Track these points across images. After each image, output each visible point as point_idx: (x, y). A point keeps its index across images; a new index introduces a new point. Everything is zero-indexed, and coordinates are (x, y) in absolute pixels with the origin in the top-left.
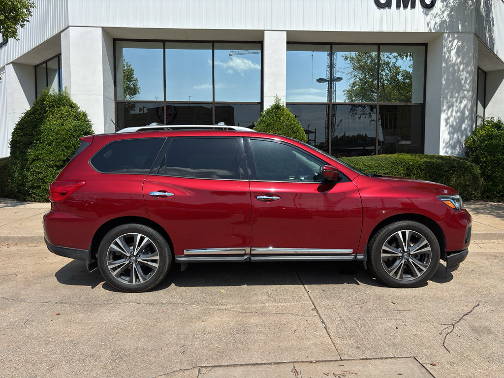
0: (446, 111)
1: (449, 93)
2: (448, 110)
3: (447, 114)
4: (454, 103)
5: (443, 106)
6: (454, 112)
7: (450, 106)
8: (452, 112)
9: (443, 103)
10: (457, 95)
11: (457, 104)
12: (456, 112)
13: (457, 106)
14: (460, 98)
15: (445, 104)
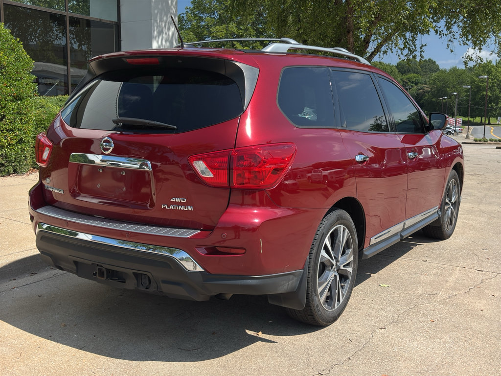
0: (157, 39)
1: (159, 15)
2: (159, 38)
3: (158, 42)
4: (163, 28)
5: (154, 31)
6: (164, 40)
7: (160, 33)
8: (162, 40)
9: (154, 26)
10: (165, 18)
11: (166, 31)
12: (166, 41)
13: (166, 34)
14: (168, 23)
15: (155, 28)
